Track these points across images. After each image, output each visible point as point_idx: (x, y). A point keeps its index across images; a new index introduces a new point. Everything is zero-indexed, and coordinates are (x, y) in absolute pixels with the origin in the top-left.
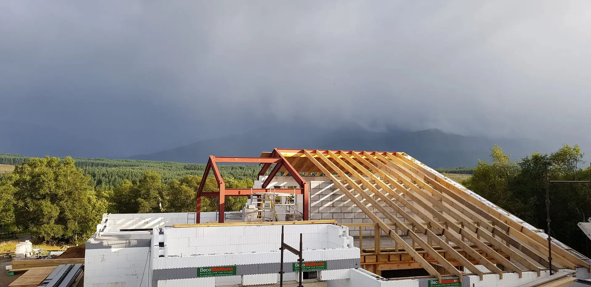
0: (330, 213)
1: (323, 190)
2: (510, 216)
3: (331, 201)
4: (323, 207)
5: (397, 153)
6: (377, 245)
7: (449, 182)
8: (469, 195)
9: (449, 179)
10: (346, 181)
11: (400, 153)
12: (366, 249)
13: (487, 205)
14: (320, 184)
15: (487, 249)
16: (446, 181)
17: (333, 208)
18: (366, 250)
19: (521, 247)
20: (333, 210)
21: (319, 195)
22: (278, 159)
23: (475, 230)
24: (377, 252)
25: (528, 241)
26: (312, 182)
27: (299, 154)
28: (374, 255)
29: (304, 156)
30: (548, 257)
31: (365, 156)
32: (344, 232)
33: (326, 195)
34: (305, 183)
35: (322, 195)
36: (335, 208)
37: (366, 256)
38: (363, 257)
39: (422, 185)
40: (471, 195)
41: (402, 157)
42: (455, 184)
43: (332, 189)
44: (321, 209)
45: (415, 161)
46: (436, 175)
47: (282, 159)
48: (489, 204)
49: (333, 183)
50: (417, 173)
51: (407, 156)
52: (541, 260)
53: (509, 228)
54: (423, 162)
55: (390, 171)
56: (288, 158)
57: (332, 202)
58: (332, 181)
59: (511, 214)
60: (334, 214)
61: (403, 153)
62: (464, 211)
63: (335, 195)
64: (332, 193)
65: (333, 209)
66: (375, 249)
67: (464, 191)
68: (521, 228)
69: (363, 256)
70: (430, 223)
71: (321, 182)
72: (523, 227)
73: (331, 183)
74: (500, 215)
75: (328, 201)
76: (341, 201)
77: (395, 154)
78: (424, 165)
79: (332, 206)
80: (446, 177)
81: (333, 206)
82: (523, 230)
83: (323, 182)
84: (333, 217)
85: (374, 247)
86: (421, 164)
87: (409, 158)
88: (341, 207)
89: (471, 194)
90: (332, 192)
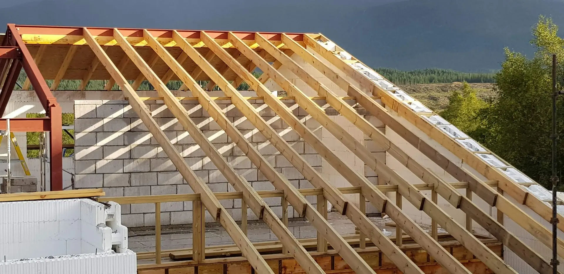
0: (124, 173)
1: (106, 120)
2: (509, 171)
3: (125, 146)
4: (107, 160)
5: (307, 34)
6: (199, 243)
7: (400, 100)
8: (433, 127)
9: (401, 92)
10: (162, 99)
11: (311, 36)
12: (175, 254)
13: (466, 147)
14: (98, 106)
15: (431, 246)
16: (395, 96)
17: (130, 163)
18: (174, 256)
19: (508, 237)
20: (130, 166)
21: (96, 132)
22: (9, 50)
23: (419, 203)
24: (196, 258)
25: (530, 225)
26: (77, 102)
27: (71, 38)
28: (189, 265)
29: (82, 42)
30: (551, 259)
31: (232, 42)
32: (111, 216)
33: (113, 132)
34: (53, 106)
35: (104, 132)
36: (136, 161)
37: (170, 270)
38: (164, 270)
39: (336, 107)
40: (438, 126)
41: (315, 45)
42: (410, 103)
43: (129, 118)
44: (100, 164)
45: (342, 53)
46: (377, 83)
47: (20, 49)
48: (471, 146)
49: (129, 104)
50: (336, 78)
51: (327, 42)
52: (543, 265)
53: (496, 197)
54: (356, 54)
55: (275, 76)
56: (34, 48)
57: (127, 149)
58: (126, 101)
59: (511, 166)
60: (133, 175)
61: (320, 34)
62: (410, 162)
63: (134, 133)
64: (127, 128)
65: (132, 164)
66: (194, 253)
67: (425, 117)
68: (524, 195)
69: (163, 268)
70: (322, 190)
71: (99, 103)
72: (527, 194)
73: (125, 105)
74: (486, 170)
75: (118, 147)
76: (150, 144)
77: (300, 38)
78: (357, 60)
79: (128, 156)
80: (395, 89)
81: (130, 157)
82: (529, 201)
83: (105, 101)
84: (130, 182)
85: (192, 248)
86: (352, 59)
87: (330, 45)
88: (150, 159)
89: (439, 123)
90: (129, 126)
